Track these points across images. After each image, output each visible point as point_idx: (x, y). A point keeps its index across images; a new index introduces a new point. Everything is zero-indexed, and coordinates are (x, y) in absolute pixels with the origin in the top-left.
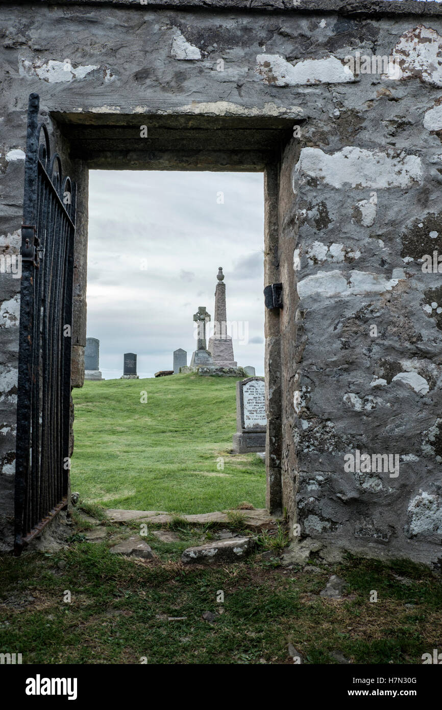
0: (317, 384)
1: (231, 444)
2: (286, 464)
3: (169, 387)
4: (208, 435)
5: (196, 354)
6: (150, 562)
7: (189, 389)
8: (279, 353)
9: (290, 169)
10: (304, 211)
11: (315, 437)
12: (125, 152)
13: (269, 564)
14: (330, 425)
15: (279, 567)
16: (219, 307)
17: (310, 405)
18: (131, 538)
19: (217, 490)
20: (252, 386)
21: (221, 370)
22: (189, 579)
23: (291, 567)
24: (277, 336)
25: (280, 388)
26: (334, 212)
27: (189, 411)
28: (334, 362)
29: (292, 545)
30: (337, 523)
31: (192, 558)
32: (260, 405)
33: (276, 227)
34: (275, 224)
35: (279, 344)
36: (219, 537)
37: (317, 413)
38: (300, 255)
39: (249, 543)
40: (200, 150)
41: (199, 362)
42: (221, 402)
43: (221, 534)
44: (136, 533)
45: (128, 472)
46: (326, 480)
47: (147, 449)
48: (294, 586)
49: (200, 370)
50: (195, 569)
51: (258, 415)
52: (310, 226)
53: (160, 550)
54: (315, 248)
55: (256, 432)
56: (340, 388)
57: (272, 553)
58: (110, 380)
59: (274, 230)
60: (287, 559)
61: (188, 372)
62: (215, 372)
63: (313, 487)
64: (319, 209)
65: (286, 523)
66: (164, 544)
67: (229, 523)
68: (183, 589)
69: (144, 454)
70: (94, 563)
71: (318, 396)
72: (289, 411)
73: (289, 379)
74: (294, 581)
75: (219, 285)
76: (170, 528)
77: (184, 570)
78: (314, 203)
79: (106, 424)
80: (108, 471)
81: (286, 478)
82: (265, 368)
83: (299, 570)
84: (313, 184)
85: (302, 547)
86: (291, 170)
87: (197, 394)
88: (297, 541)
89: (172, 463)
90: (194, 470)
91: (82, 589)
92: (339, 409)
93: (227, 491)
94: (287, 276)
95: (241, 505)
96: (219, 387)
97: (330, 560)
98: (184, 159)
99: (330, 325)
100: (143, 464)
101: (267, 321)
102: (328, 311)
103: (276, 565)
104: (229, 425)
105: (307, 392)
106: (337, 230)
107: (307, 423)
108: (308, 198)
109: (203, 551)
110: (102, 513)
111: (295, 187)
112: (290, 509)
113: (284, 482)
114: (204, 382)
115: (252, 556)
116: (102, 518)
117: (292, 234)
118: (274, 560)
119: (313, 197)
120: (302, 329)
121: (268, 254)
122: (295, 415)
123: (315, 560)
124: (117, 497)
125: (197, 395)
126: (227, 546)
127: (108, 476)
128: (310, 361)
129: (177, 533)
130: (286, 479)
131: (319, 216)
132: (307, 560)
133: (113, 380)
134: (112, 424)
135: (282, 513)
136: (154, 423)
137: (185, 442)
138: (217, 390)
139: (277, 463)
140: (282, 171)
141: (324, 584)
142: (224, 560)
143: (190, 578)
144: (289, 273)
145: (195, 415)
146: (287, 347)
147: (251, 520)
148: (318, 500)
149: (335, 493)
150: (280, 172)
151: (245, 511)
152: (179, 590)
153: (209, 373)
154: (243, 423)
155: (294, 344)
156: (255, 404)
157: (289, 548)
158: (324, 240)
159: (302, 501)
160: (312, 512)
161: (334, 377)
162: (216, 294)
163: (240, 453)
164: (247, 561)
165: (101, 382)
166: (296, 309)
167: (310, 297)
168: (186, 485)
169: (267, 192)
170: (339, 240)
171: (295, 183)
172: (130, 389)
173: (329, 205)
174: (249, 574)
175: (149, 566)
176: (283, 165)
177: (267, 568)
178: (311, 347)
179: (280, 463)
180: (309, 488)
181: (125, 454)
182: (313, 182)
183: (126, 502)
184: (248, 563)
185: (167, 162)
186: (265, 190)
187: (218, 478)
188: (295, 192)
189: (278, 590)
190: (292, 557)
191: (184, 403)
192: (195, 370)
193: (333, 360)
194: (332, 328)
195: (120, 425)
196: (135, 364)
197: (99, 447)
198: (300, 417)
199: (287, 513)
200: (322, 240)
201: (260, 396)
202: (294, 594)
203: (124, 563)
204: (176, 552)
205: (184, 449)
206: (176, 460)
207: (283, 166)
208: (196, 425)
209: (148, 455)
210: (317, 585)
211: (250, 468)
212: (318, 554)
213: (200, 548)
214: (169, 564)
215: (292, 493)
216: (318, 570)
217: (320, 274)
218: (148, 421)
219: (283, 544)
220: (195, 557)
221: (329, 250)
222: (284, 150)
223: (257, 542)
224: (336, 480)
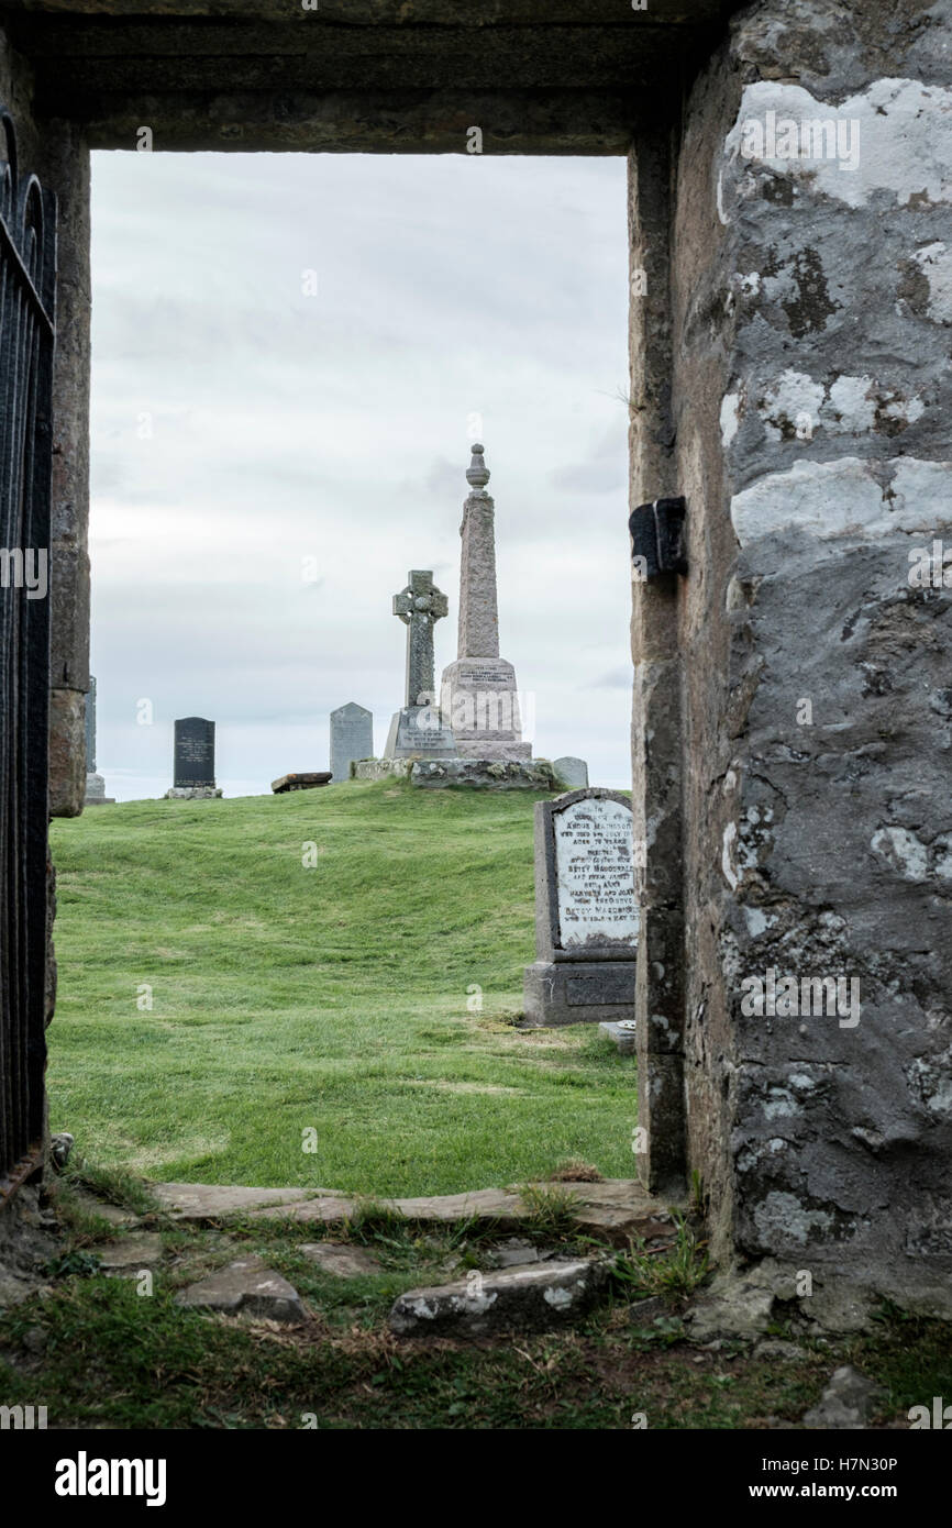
0: (792, 800)
1: (520, 996)
2: (698, 1041)
3: (316, 823)
4: (446, 972)
5: (404, 720)
6: (295, 1332)
7: (383, 830)
8: (676, 709)
9: (711, 147)
10: (753, 279)
11: (787, 959)
12: (202, 98)
13: (651, 1336)
14: (830, 923)
15: (680, 1344)
16: (473, 571)
17: (771, 864)
18: (236, 1265)
19: (479, 1132)
20: (584, 817)
21: (482, 768)
22: (413, 1380)
23: (716, 1344)
24: (671, 656)
25: (678, 814)
26: (842, 279)
27: (381, 897)
28: (841, 733)
29: (719, 1281)
30: (852, 1214)
31: (422, 1320)
32: (608, 874)
33: (665, 327)
34: (661, 316)
35: (676, 682)
36: (499, 1260)
37: (791, 887)
38: (741, 411)
39: (589, 1273)
40: (432, 91)
41: (412, 744)
42: (483, 869)
43: (503, 1251)
44: (249, 1250)
45: (203, 1082)
46: (819, 1085)
47: (256, 1014)
48: (725, 1397)
49: (417, 770)
50: (431, 1352)
51: (603, 905)
52: (772, 323)
53: (326, 1298)
54: (784, 392)
55: (598, 960)
56: (860, 812)
57: (659, 1303)
58: (133, 803)
59: (660, 335)
60: (704, 1321)
61: (378, 777)
62: (462, 775)
63: (782, 1108)
64: (797, 271)
65: (699, 1217)
66: (335, 1281)
67: (527, 1220)
68: (395, 1408)
69: (247, 1030)
70: (131, 1334)
71: (796, 835)
72: (708, 884)
73: (706, 787)
74: (726, 1384)
75: (473, 501)
76: (352, 1235)
77: (398, 1356)
78: (783, 253)
79: (125, 940)
80: (141, 1078)
81: (700, 1084)
82: (634, 754)
83: (740, 1354)
84: (778, 195)
85: (748, 1288)
86: (712, 149)
87: (407, 845)
88: (732, 1268)
89: (339, 1055)
90: (407, 1076)
91: (97, 1407)
92: (857, 877)
93: (511, 1136)
94: (699, 477)
95: (562, 1168)
96: (476, 822)
97: (833, 1323)
98: (384, 115)
99: (831, 623)
100: (247, 1058)
101: (639, 611)
102: (825, 580)
103: (671, 1339)
104: (509, 939)
105: (762, 825)
106: (853, 335)
107: (764, 918)
108: (766, 239)
109: (454, 1300)
110: (144, 1193)
111: (726, 206)
112: (713, 1175)
113: (694, 1098)
114: (428, 806)
115: (601, 1312)
116: (144, 1208)
117: (716, 347)
118: (667, 1325)
119: (779, 233)
120: (746, 637)
121: (642, 408)
122: (725, 894)
123: (788, 1323)
124: (172, 1157)
125: (408, 847)
126: (526, 1284)
127: (143, 1094)
128: (771, 732)
129: (372, 1251)
130: (698, 1086)
131: (797, 294)
132: (764, 1325)
133: (143, 802)
134: (143, 940)
135: (687, 1189)
136: (276, 935)
137: (374, 992)
138: (469, 831)
139: (672, 1041)
140: (683, 154)
141: (815, 1390)
142: (517, 1324)
143: (415, 1376)
144: (706, 466)
145: (404, 908)
146: (699, 690)
147: (594, 1210)
148: (797, 1147)
149: (847, 1126)
150: (677, 154)
151: (573, 1187)
152: (385, 1410)
153: (443, 778)
154: (556, 930)
155: (724, 683)
156: (592, 871)
157: (711, 1290)
158: (811, 366)
159: (748, 1150)
160: (779, 1182)
161: (844, 779)
162: (463, 529)
163: (546, 1024)
164: (585, 1328)
165: (104, 809)
166: (730, 575)
167: (771, 538)
168: (385, 1120)
169: (636, 217)
170: (858, 365)
171: (725, 191)
172: (197, 831)
173: (828, 256)
174: (591, 1363)
175: (294, 1341)
176: (689, 134)
177: (647, 1347)
178: (774, 691)
179: (680, 1041)
180: (770, 1110)
181: (190, 1029)
182: (781, 188)
183: (204, 1170)
184: (589, 1332)
185: (332, 127)
186: (631, 212)
187: (484, 1100)
188: (724, 219)
189: (678, 1409)
190: (720, 1316)
191: (367, 873)
192: (400, 770)
193: (840, 727)
194: (837, 632)
195: (169, 942)
196: (210, 752)
197: (106, 1010)
198: (742, 899)
199: (701, 1190)
200: (808, 367)
201: (609, 847)
202: (728, 1420)
203: (221, 1334)
204: (372, 1303)
205: (374, 1012)
206: (348, 1047)
207: (689, 138)
208: (406, 940)
209: (259, 1032)
210: (795, 1394)
211: (580, 1070)
212: (798, 1306)
213: (444, 1291)
214: (354, 1337)
215: (717, 1128)
216: (796, 1351)
217: (802, 470)
218: (254, 928)
219: (693, 1278)
220: (430, 1315)
221: (828, 398)
222: (689, 92)
223: (616, 1273)
224: (851, 1088)
